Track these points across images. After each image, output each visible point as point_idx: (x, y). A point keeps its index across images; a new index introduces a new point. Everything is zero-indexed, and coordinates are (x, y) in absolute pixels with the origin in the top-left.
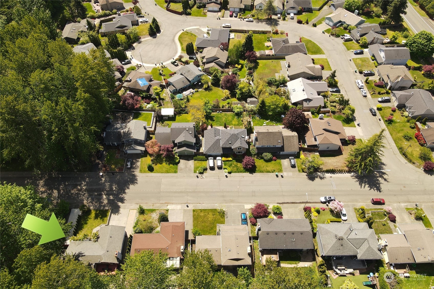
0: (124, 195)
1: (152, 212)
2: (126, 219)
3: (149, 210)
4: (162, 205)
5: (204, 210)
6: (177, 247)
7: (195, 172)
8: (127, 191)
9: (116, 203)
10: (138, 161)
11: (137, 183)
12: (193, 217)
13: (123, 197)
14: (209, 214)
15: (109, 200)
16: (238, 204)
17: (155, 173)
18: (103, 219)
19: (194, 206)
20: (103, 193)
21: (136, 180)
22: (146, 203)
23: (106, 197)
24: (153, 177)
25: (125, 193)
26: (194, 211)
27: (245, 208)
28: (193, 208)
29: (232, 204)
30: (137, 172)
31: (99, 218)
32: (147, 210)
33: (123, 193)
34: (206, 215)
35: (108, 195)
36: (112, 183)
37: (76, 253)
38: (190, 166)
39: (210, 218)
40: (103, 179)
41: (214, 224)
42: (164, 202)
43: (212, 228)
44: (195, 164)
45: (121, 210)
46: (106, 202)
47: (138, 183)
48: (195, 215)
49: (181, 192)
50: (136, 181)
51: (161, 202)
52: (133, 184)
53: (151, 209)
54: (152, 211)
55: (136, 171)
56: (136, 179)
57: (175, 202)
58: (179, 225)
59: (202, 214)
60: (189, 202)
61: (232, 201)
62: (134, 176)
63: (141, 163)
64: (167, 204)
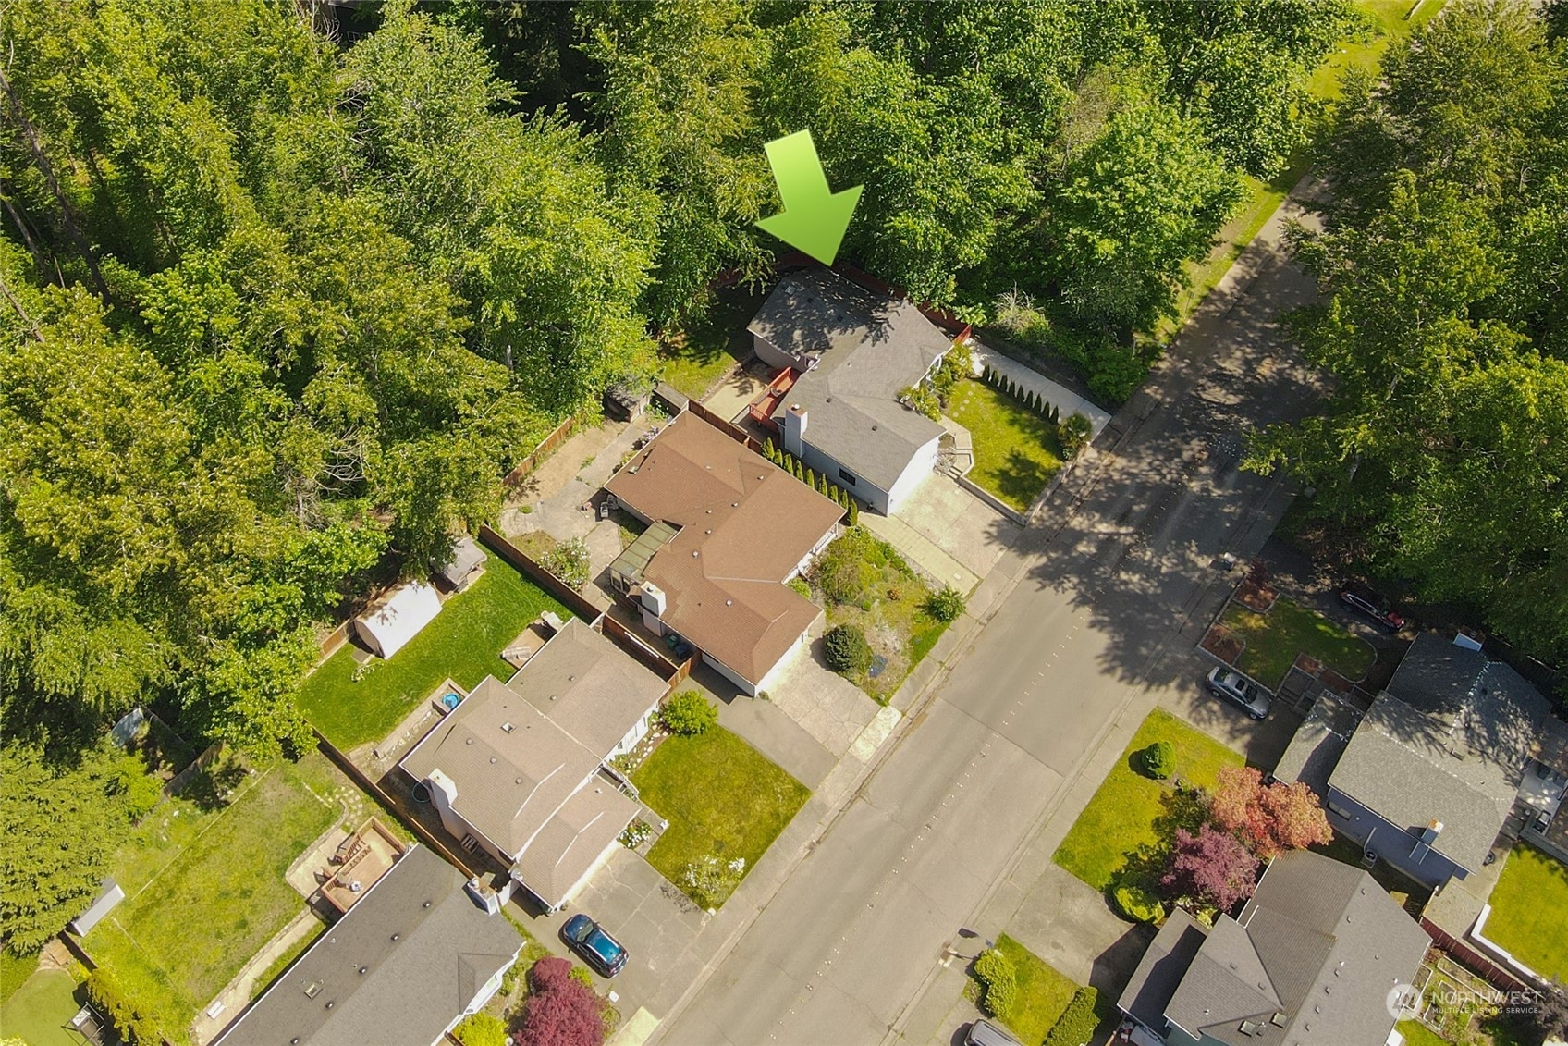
0: (1072, 594)
1: (912, 641)
2: (945, 545)
3: (930, 639)
4: (924, 698)
5: (776, 831)
6: (680, 592)
7: (1005, 942)
8: (1086, 613)
9: (1045, 553)
10: (1233, 735)
11: (1109, 671)
12: (772, 766)
13: (1060, 584)
14: (738, 832)
15: (1079, 536)
16: (687, 996)
17: (1117, 767)
18: (993, 476)
19: (823, 808)
20: (1123, 530)
21: (1130, 677)
22: (972, 647)
23: (1100, 533)
24: (1099, 746)
25: (1082, 600)
26: (802, 791)
27: (642, 1009)
28: (816, 796)
29: (708, 969)
30: (1172, 700)
31: (1009, 465)
32: (937, 633)
33: (1081, 595)
34: (747, 817)
35: (1108, 543)
36: (1161, 583)
37: (888, 329)
38: (1056, 946)
39: (716, 823)
40: (1204, 562)
41: (680, 813)
42: (932, 711)
43: (665, 787)
44: (1056, 975)
45: (998, 553)
46: (1077, 522)
47: (1107, 677)
48: (776, 778)
49: (932, 805)
50: (1119, 672)
51: (939, 701)
52: (1107, 655)
53: (929, 648)
54: (919, 648)
55: (1182, 698)
56: (1133, 677)
57: (899, 751)
58: (756, 652)
59: (760, 806)
60: (859, 804)
61: (721, 983)
62: (1156, 679)
63: (1213, 744)
64: (914, 722)
